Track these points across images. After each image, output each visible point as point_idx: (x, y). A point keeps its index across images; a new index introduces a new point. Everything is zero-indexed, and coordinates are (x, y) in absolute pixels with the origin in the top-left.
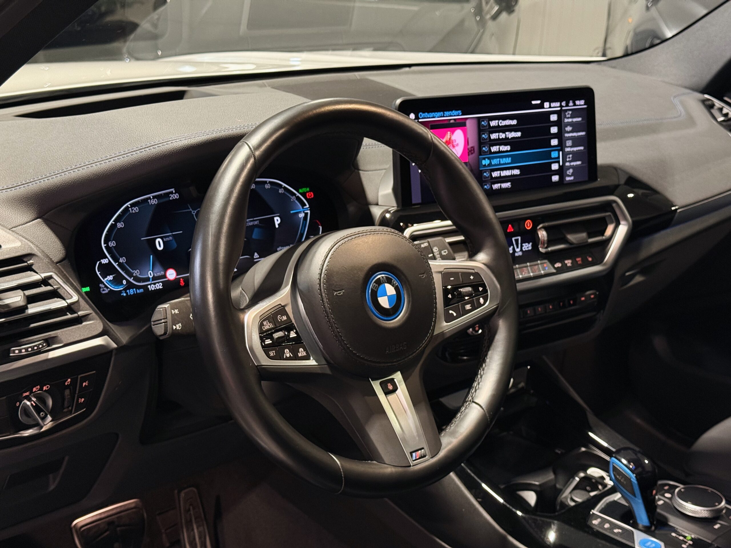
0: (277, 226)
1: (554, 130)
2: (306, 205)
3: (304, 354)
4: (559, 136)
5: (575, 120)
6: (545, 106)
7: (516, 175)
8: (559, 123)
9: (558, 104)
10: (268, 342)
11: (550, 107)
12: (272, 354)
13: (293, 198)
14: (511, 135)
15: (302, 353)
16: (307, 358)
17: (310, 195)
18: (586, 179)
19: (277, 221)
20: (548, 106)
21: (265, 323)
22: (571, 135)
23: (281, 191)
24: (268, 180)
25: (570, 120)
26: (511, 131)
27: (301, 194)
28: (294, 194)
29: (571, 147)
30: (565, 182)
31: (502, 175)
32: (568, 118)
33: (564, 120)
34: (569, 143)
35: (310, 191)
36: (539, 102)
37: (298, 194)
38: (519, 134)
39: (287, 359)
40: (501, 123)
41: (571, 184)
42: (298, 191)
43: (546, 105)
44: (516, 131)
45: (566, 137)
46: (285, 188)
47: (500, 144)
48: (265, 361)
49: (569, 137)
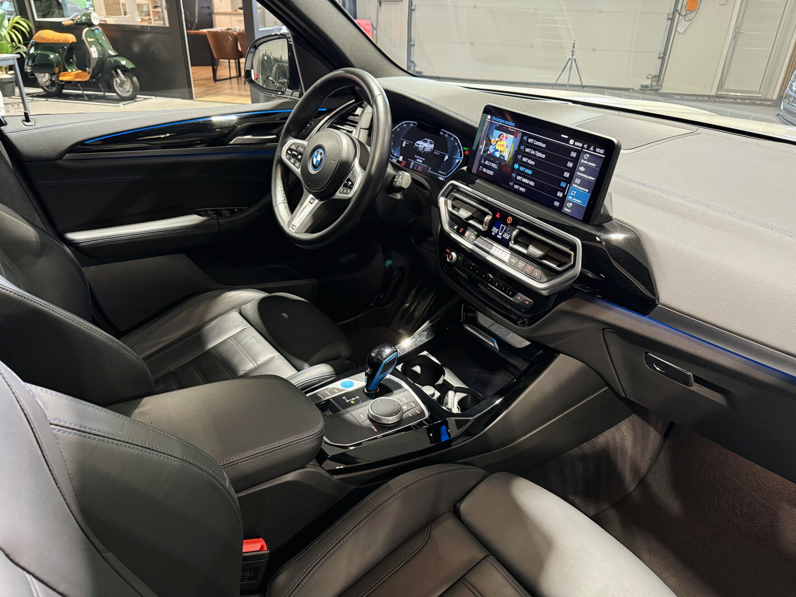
0: (445, 160)
1: (570, 165)
2: (462, 157)
3: (298, 166)
4: (572, 171)
5: (590, 164)
6: (570, 143)
7: (531, 186)
8: (576, 161)
9: (581, 145)
10: (289, 152)
11: (574, 145)
12: (287, 156)
13: (459, 150)
14: (539, 154)
15: (297, 164)
16: (298, 168)
17: (467, 153)
18: (581, 219)
19: (446, 157)
20: (572, 144)
21: (293, 146)
22: (582, 175)
23: (456, 144)
24: (454, 136)
25: (586, 162)
26: (539, 151)
27: (463, 150)
28: (460, 148)
29: (578, 185)
30: (562, 211)
31: (523, 180)
32: (585, 160)
33: (581, 160)
34: (578, 181)
35: (468, 151)
36: (567, 137)
37: (462, 150)
38: (544, 156)
39: (291, 162)
40: (535, 142)
41: (566, 215)
42: (463, 148)
43: (572, 142)
44: (543, 153)
45: (577, 175)
46: (458, 144)
47: (529, 158)
48: (284, 157)
49: (580, 176)
